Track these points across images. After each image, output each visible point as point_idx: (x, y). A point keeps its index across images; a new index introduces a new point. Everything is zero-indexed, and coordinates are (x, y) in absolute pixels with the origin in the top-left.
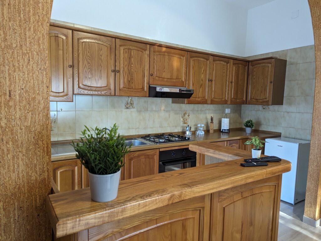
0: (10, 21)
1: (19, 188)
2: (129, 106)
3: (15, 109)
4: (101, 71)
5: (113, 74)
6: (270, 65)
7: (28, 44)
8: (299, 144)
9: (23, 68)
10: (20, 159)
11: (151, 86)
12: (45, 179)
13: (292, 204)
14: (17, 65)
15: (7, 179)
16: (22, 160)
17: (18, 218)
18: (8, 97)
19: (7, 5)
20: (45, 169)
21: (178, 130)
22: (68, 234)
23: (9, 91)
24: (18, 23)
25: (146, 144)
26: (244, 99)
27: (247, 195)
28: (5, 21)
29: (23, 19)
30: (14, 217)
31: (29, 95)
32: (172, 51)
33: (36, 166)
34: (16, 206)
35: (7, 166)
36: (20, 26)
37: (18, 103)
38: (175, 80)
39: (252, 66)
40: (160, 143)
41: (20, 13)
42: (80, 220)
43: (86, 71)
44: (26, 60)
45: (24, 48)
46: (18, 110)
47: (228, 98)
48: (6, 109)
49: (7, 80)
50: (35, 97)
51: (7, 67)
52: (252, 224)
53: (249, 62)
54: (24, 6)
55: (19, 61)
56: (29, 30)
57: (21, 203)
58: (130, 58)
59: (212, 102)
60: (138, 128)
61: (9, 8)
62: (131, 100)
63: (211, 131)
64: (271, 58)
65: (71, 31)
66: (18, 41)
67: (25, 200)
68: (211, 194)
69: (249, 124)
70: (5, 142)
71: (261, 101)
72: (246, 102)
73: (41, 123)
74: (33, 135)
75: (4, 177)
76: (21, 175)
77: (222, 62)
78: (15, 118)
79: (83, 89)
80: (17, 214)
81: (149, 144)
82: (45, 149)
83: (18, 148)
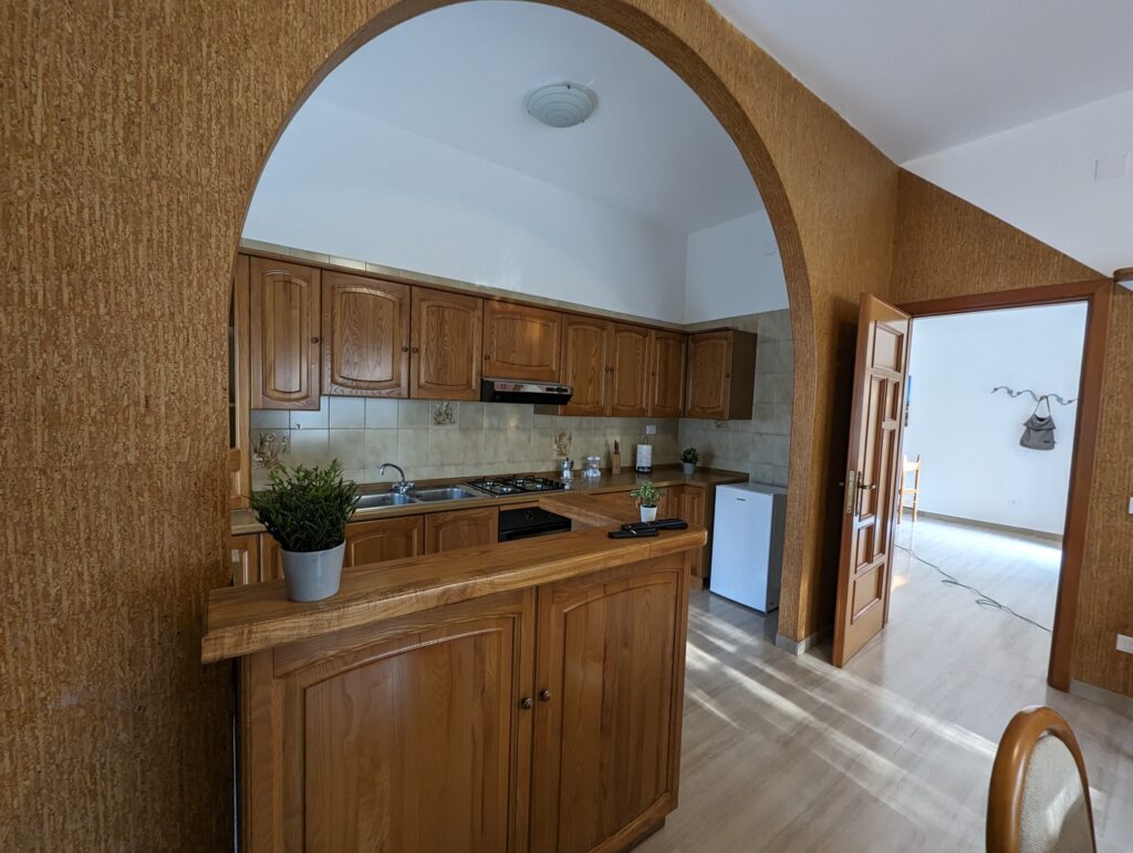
0: (150, 269)
1: (163, 579)
2: (441, 419)
3: (156, 430)
4: (379, 349)
5: (405, 355)
6: (725, 343)
7: (186, 310)
8: (775, 496)
9: (175, 354)
10: (166, 525)
11: (485, 379)
12: (217, 562)
13: (763, 613)
14: (162, 349)
15: (138, 562)
16: (171, 525)
17: (160, 636)
18: (142, 409)
19: (145, 240)
20: (219, 543)
21: (547, 467)
22: (225, 657)
23: (146, 397)
24: (166, 274)
25: (473, 496)
26: (680, 407)
27: (616, 590)
28: (139, 270)
29: (176, 266)
30: (152, 635)
31: (186, 405)
32: (528, 310)
33: (198, 536)
34: (156, 614)
35: (137, 537)
36: (171, 278)
37: (163, 420)
38: (536, 369)
39: (695, 343)
40: (503, 493)
41: (170, 257)
42: (250, 632)
43: (348, 350)
44: (181, 338)
45: (178, 318)
46: (163, 432)
47: (647, 404)
48: (139, 432)
49: (142, 377)
50: (198, 409)
51: (142, 354)
52: (626, 644)
53: (688, 334)
54: (180, 241)
55: (166, 342)
56: (190, 284)
57: (165, 608)
58: (441, 325)
59: (615, 413)
60: (463, 464)
61: (150, 246)
62: (447, 406)
63: (615, 471)
64: (727, 329)
65: (319, 271)
66: (166, 306)
67: (176, 602)
68: (537, 587)
69: (690, 457)
70: (134, 493)
71: (709, 411)
72: (683, 413)
73: (210, 457)
74: (194, 479)
75: (131, 559)
76: (167, 556)
77: (633, 334)
78: (158, 448)
79: (341, 385)
80: (156, 629)
81: (480, 497)
82: (219, 505)
83: (162, 503)
